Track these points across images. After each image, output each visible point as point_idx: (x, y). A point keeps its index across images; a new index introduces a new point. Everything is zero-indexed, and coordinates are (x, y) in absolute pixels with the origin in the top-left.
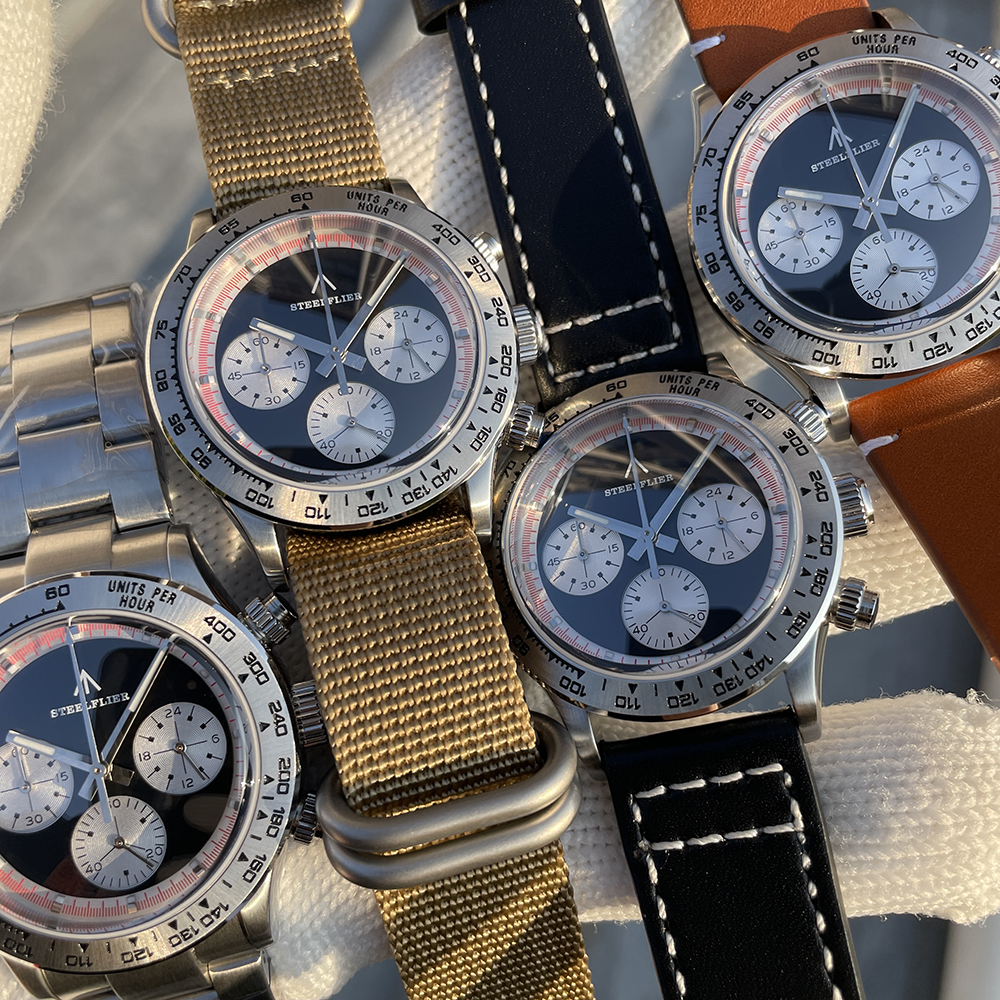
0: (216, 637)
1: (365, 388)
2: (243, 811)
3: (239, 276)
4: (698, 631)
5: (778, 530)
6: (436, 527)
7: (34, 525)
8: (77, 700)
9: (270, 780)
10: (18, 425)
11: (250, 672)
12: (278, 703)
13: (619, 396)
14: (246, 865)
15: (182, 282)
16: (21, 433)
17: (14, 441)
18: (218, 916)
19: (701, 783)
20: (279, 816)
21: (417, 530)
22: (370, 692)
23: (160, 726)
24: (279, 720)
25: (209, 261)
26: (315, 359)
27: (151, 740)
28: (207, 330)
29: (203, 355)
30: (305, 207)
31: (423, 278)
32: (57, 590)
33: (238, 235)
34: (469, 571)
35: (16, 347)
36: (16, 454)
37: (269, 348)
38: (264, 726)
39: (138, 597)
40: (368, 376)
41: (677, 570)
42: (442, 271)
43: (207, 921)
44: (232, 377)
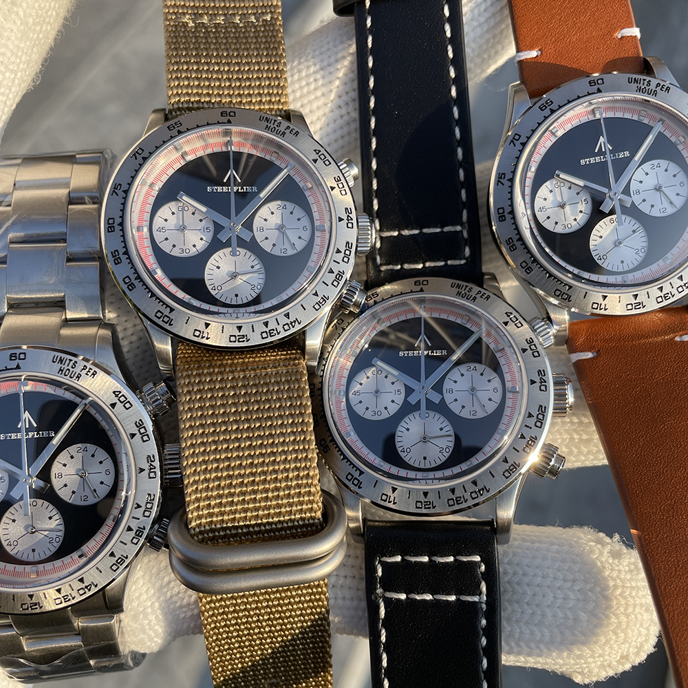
0: (119, 405)
1: (249, 253)
2: (117, 522)
3: (177, 160)
4: (444, 459)
5: (509, 403)
6: (281, 355)
7: (11, 306)
8: (19, 431)
9: (139, 506)
10: (10, 235)
11: (137, 432)
12: (153, 456)
13: (422, 290)
14: (114, 560)
15: (136, 159)
16: (11, 242)
17: (6, 247)
18: (89, 590)
19: (426, 559)
20: (141, 531)
21: (267, 355)
22: (217, 460)
23: (72, 457)
24: (152, 468)
25: (157, 148)
26: (218, 228)
27: (65, 465)
28: (148, 194)
29: (142, 211)
30: (229, 122)
31: (301, 184)
32: (17, 355)
33: (180, 132)
34: (297, 390)
35: (18, 181)
36: (6, 257)
37: (188, 214)
38: (142, 470)
39: (71, 370)
40: (252, 246)
41: (438, 416)
42: (315, 182)
43: (82, 592)
44: (159, 230)
